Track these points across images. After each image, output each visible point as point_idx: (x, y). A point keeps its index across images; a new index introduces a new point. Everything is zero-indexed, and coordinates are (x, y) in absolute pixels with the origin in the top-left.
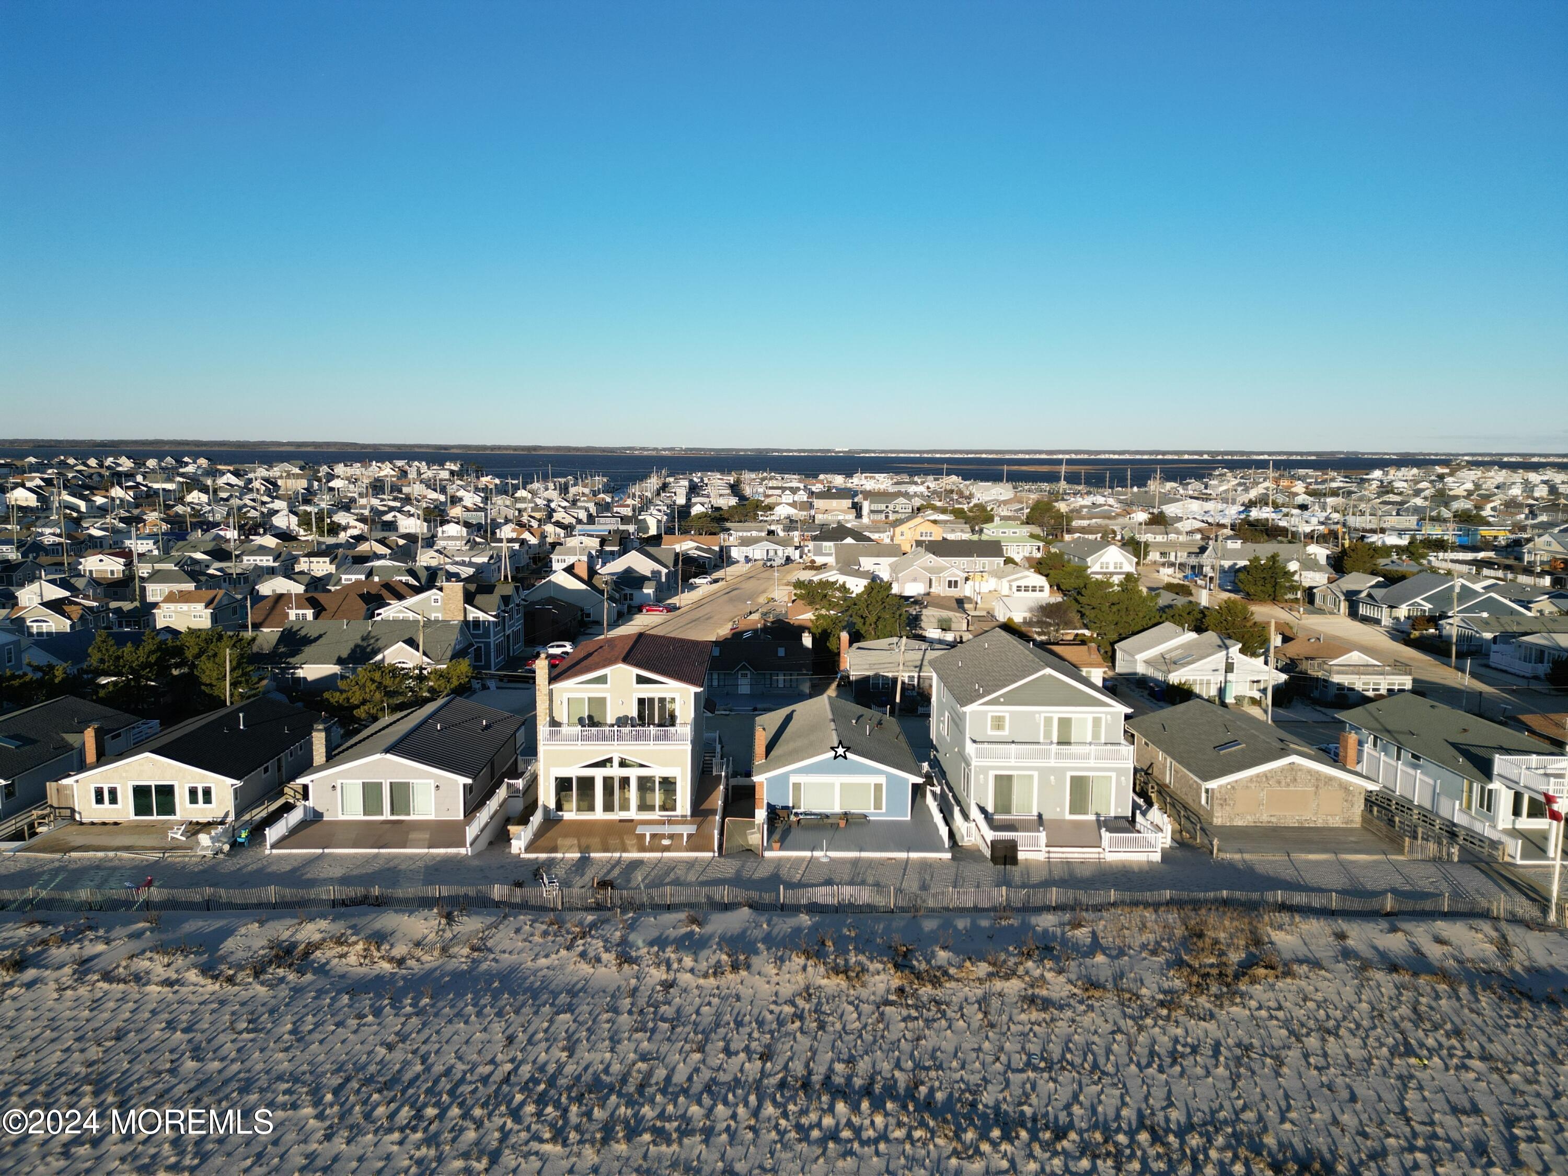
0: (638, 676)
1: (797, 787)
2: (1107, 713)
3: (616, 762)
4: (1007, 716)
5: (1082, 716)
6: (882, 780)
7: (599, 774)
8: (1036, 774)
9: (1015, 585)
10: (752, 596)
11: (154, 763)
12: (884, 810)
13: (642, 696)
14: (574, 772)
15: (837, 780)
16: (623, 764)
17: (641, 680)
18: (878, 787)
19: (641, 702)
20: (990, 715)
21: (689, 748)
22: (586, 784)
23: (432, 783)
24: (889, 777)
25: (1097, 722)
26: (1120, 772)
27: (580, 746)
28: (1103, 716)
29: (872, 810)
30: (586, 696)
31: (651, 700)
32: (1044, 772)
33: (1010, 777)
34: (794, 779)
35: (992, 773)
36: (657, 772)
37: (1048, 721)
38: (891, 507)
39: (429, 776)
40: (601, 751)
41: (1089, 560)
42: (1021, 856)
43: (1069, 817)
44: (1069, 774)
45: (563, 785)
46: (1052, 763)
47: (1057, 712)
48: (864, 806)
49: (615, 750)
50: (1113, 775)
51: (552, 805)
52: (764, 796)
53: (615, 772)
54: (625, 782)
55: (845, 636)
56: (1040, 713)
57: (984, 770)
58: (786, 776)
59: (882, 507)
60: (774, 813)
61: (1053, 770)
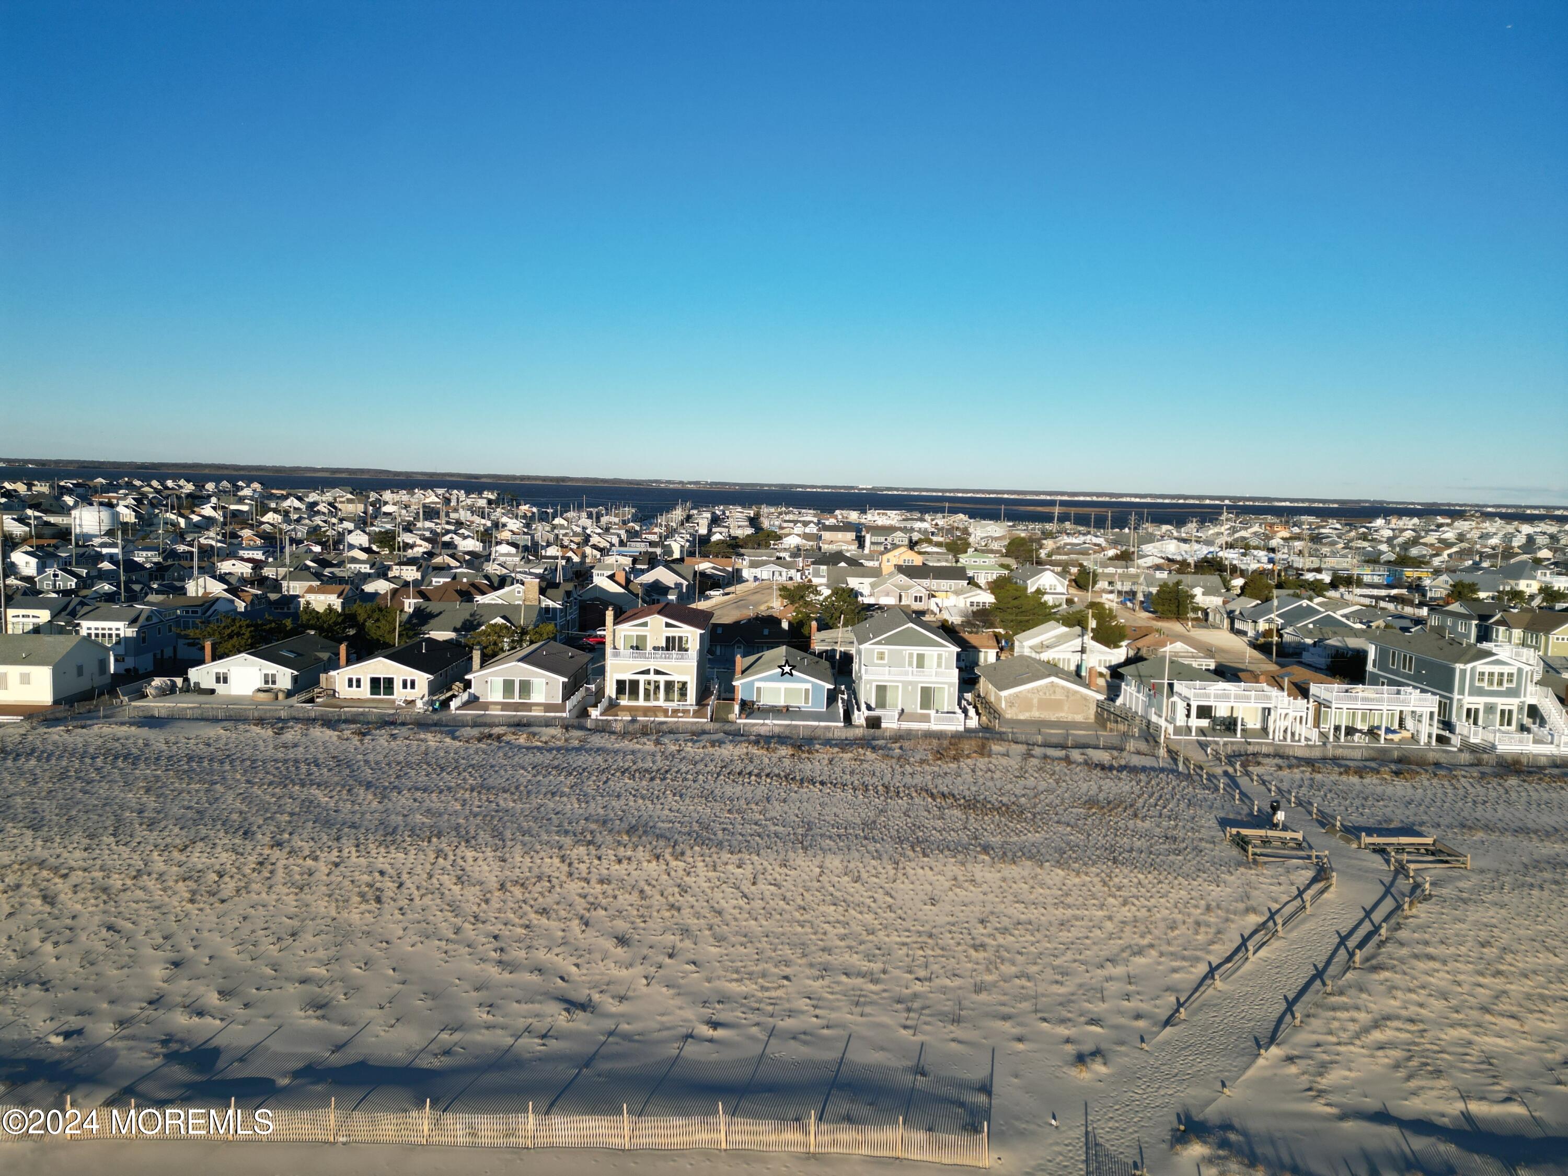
0: (667, 623)
1: (759, 689)
2: (946, 651)
3: (652, 672)
4: (885, 651)
5: (931, 653)
6: (809, 686)
7: (642, 678)
8: (900, 685)
9: (969, 601)
11: (384, 664)
12: (810, 703)
13: (670, 635)
14: (627, 676)
15: (783, 685)
16: (657, 672)
17: (668, 625)
18: (807, 691)
19: (668, 639)
20: (876, 650)
21: (695, 664)
22: (634, 684)
23: (544, 681)
24: (813, 684)
25: (940, 656)
26: (950, 685)
27: (631, 661)
28: (944, 653)
29: (803, 703)
30: (635, 634)
31: (674, 638)
32: (906, 684)
33: (885, 687)
34: (757, 684)
35: (874, 684)
36: (676, 678)
37: (911, 655)
38: (890, 539)
39: (543, 676)
40: (643, 664)
41: (1029, 582)
42: (883, 725)
43: (919, 711)
44: (920, 685)
45: (621, 684)
46: (910, 678)
47: (916, 650)
48: (798, 702)
49: (652, 665)
50: (946, 686)
51: (614, 696)
52: (739, 695)
53: (652, 677)
54: (657, 683)
55: (814, 624)
56: (906, 650)
57: (870, 682)
58: (752, 682)
59: (882, 539)
60: (744, 704)
61: (910, 683)
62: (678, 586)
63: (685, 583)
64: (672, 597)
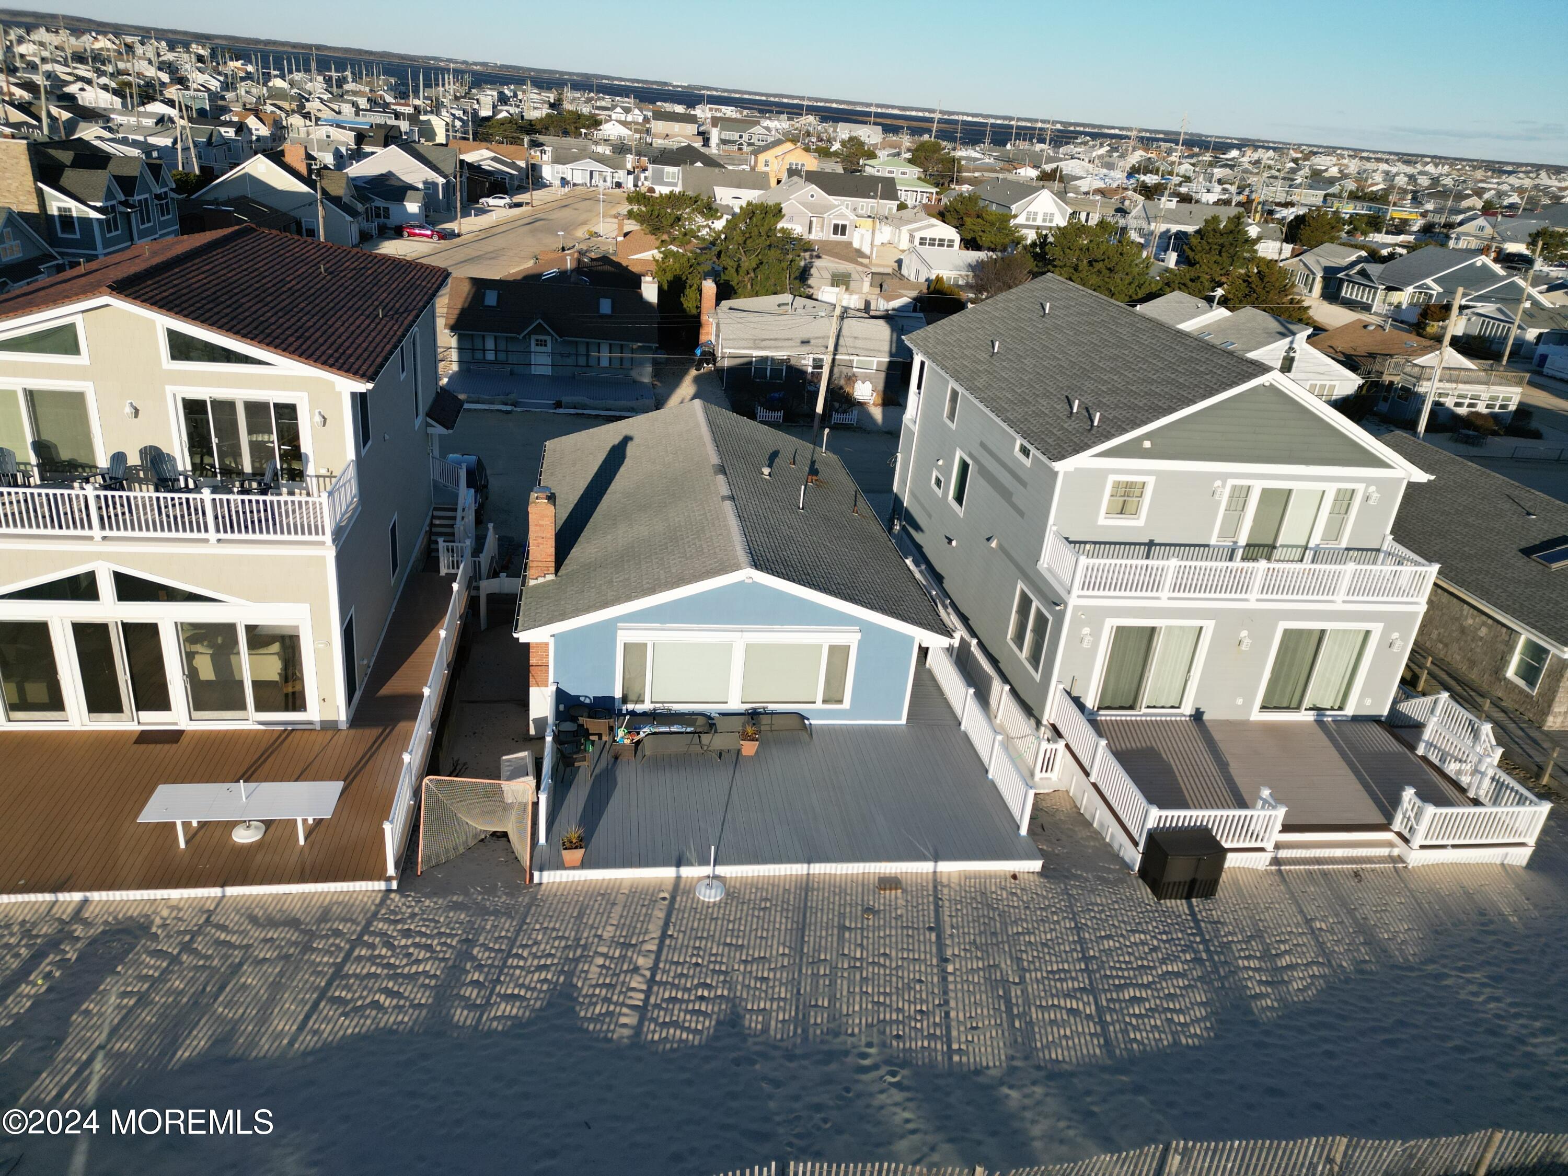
0: (175, 338)
1: (635, 652)
2: (1368, 481)
3: (106, 586)
4: (1151, 481)
5: (1316, 489)
6: (851, 638)
8: (1205, 627)
9: (918, 236)
10: (568, 228)
12: (847, 704)
13: (203, 394)
15: (739, 637)
16: (129, 590)
17: (184, 348)
18: (838, 654)
19: (194, 409)
20: (1115, 481)
21: (329, 554)
22: (22, 641)
24: (866, 628)
25: (1345, 499)
26: (1392, 621)
28: (1360, 488)
29: (819, 705)
32: (1227, 623)
33: (1145, 635)
34: (624, 636)
35: (1111, 623)
36: (237, 612)
37: (1240, 495)
38: (746, 137)
40: (48, 554)
41: (1014, 208)
43: (1257, 716)
44: (1276, 627)
47: (1263, 477)
48: (800, 697)
50: (1377, 626)
54: (143, 639)
55: (709, 287)
56: (1224, 477)
57: (1096, 616)
58: (610, 627)
59: (735, 136)
60: (573, 714)
61: (1248, 618)
62: (430, 186)
63: (441, 180)
64: (413, 207)
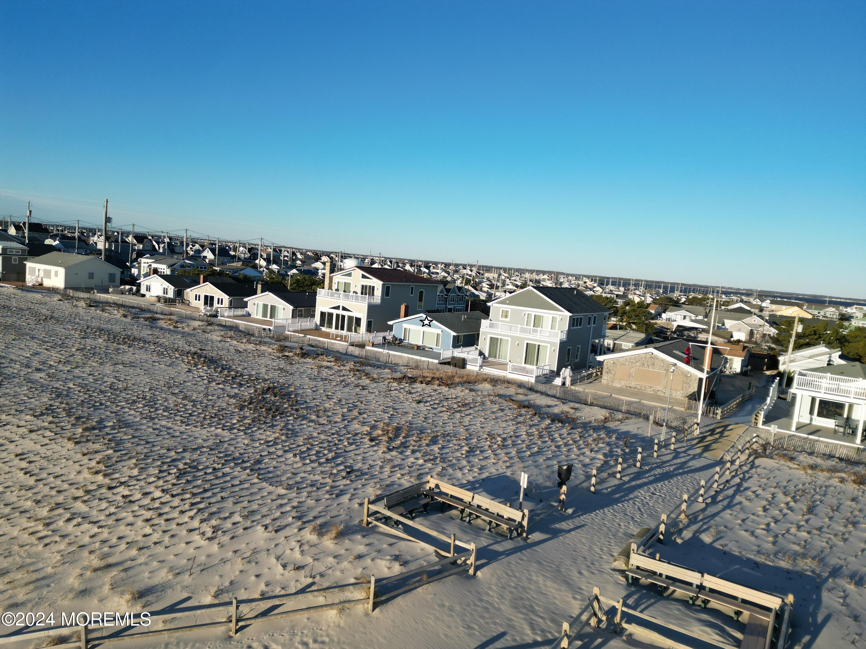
0: (363, 275)
1: (406, 330)
4: (510, 310)
8: (511, 339)
11: (210, 287)
12: (440, 347)
13: (364, 284)
14: (327, 310)
15: (422, 329)
16: (344, 309)
17: (364, 277)
18: (438, 336)
19: (363, 287)
20: (501, 309)
21: (366, 305)
23: (283, 308)
24: (443, 331)
25: (553, 319)
27: (329, 299)
28: (558, 317)
29: (434, 346)
30: (344, 281)
31: (366, 286)
33: (499, 340)
34: (405, 326)
35: (489, 336)
39: (282, 304)
40: (336, 302)
44: (527, 342)
46: (522, 335)
49: (341, 303)
50: (549, 345)
51: (318, 323)
52: (393, 332)
54: (343, 317)
58: (401, 323)
